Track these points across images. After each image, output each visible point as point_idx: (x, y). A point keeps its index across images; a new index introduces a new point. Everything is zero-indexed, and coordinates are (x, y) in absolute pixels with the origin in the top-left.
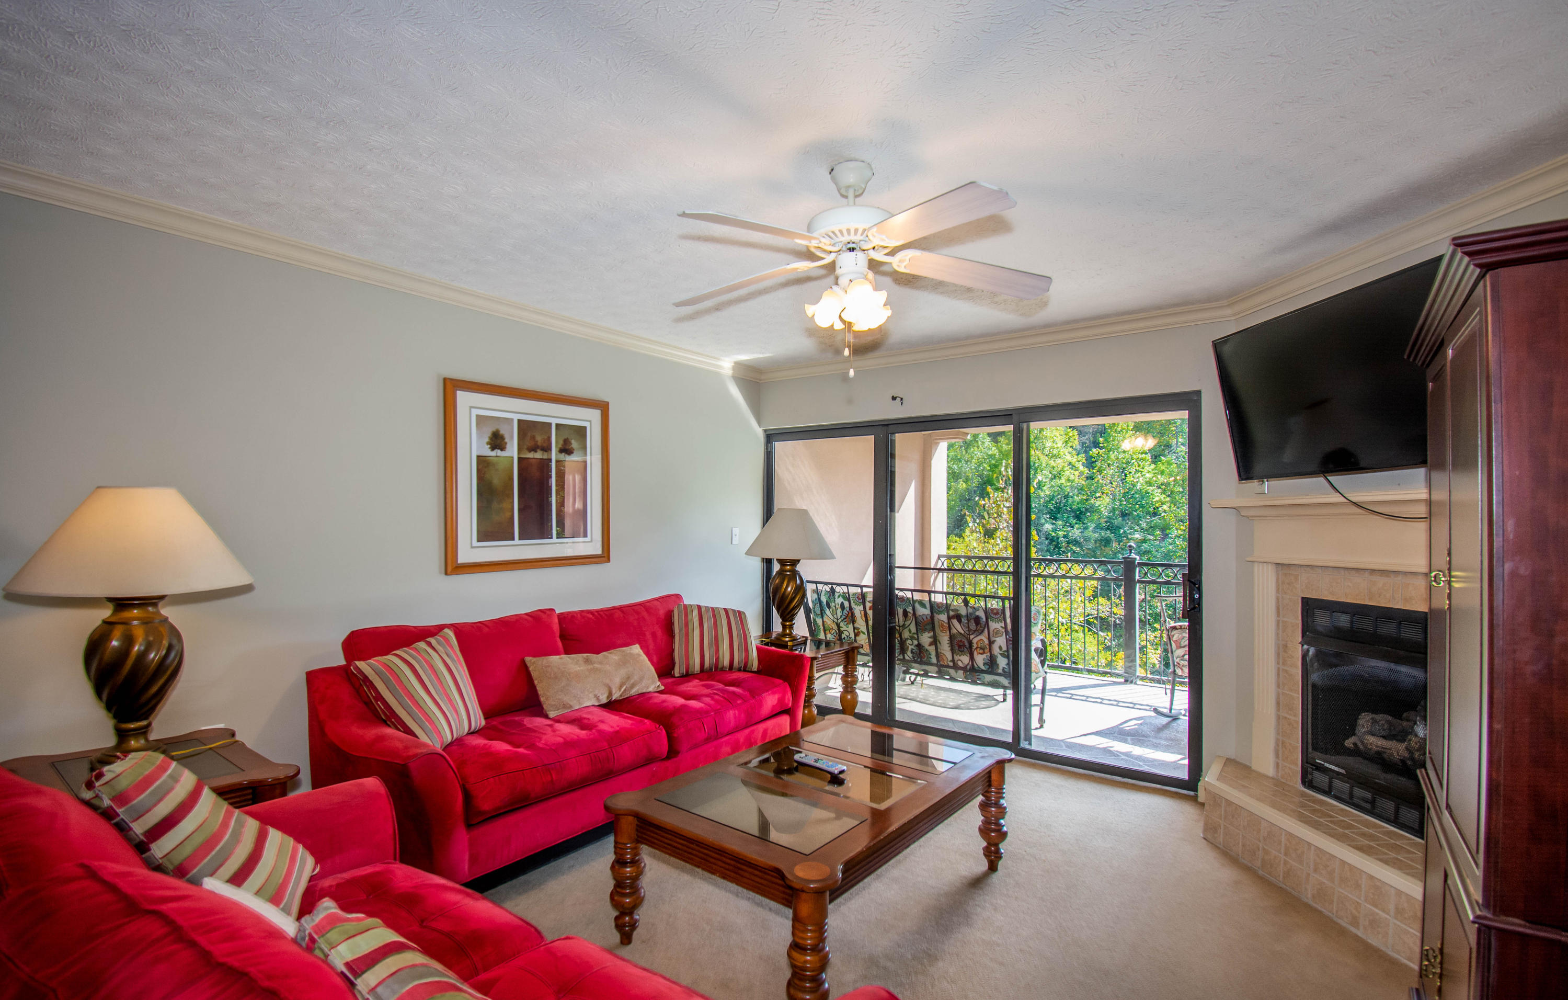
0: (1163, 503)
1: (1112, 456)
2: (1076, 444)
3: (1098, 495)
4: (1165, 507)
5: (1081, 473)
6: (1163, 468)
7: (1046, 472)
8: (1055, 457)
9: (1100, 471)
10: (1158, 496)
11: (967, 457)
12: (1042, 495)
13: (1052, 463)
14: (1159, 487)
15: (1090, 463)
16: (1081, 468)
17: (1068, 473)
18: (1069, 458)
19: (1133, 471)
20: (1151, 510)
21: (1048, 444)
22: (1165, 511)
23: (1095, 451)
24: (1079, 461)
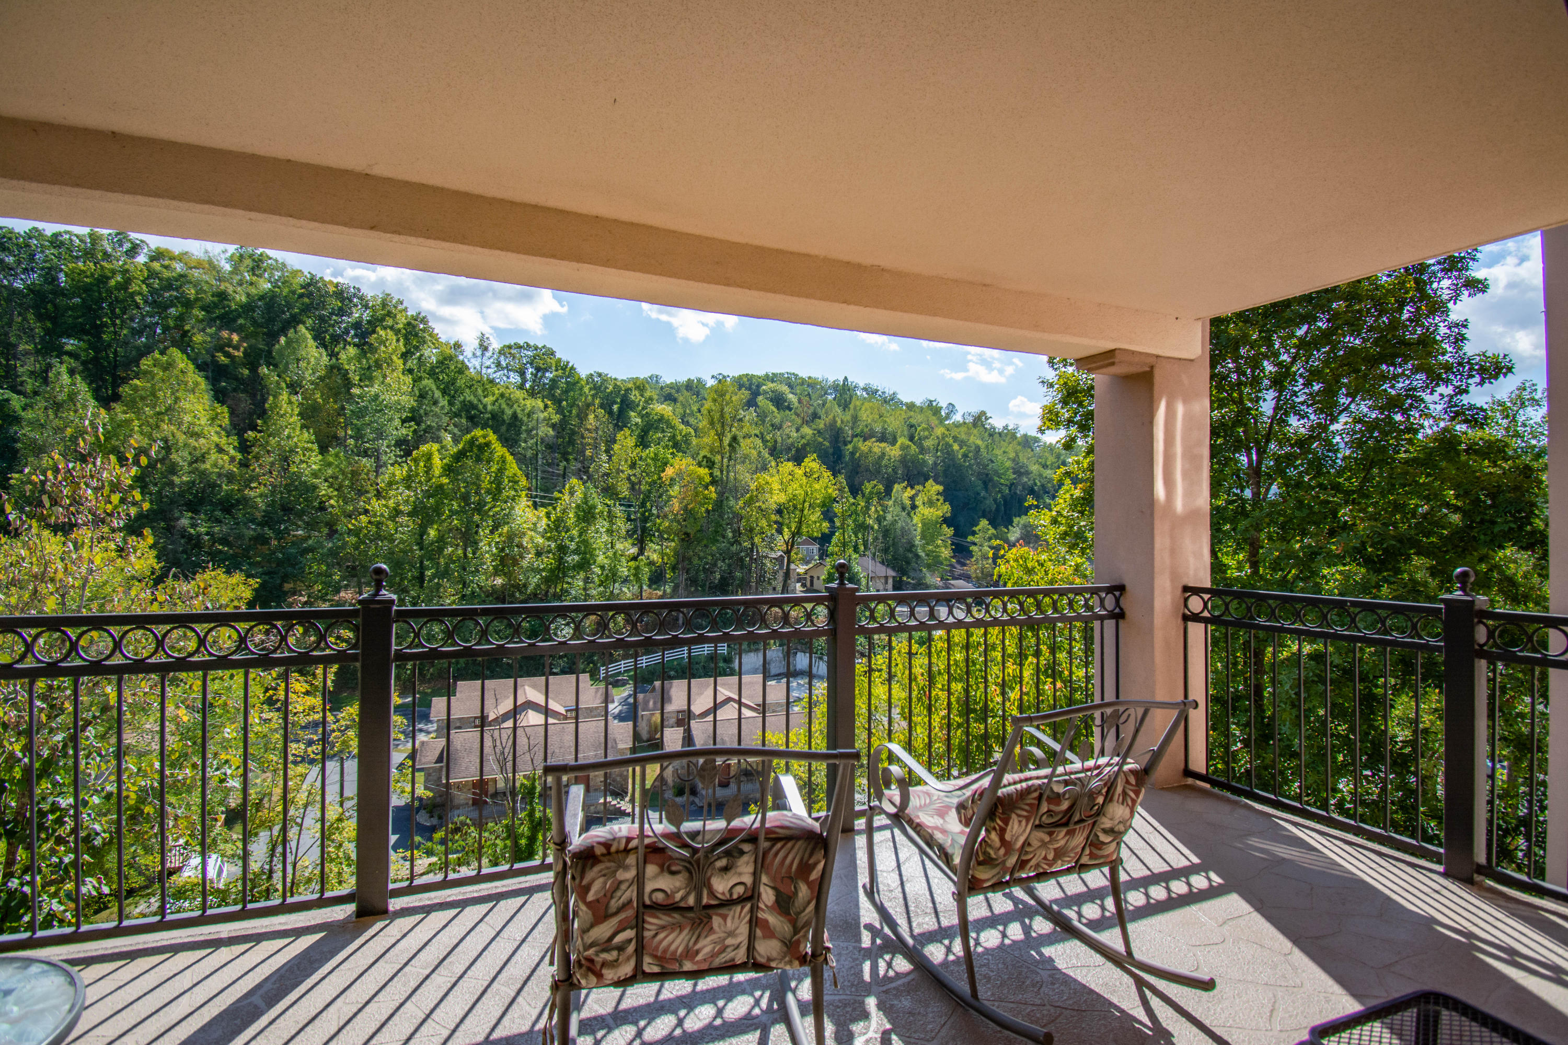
0: (330, 498)
1: (273, 441)
2: (226, 422)
3: (253, 485)
4: (332, 502)
5: (232, 459)
6: (331, 459)
7: (186, 454)
8: (197, 435)
9: (257, 458)
10: (324, 490)
11: (57, 422)
12: (177, 480)
13: (192, 441)
14: (326, 480)
15: (244, 447)
16: (232, 452)
17: (214, 456)
18: (215, 438)
19: (297, 460)
20: (316, 504)
21: (187, 418)
22: (333, 506)
23: (251, 434)
24: (230, 445)
